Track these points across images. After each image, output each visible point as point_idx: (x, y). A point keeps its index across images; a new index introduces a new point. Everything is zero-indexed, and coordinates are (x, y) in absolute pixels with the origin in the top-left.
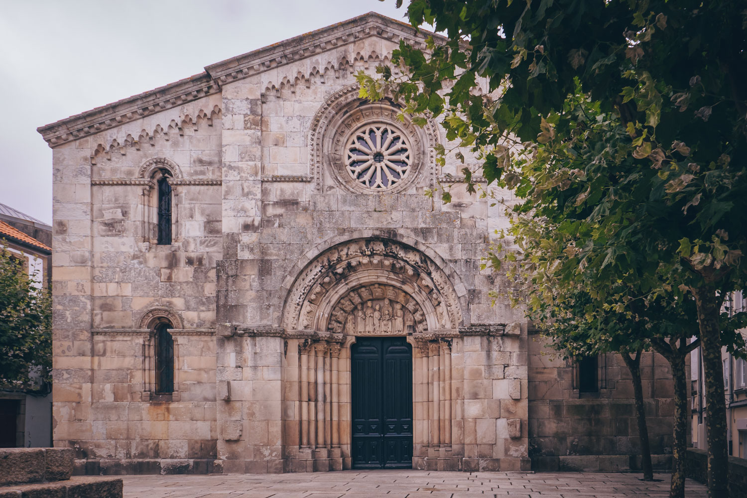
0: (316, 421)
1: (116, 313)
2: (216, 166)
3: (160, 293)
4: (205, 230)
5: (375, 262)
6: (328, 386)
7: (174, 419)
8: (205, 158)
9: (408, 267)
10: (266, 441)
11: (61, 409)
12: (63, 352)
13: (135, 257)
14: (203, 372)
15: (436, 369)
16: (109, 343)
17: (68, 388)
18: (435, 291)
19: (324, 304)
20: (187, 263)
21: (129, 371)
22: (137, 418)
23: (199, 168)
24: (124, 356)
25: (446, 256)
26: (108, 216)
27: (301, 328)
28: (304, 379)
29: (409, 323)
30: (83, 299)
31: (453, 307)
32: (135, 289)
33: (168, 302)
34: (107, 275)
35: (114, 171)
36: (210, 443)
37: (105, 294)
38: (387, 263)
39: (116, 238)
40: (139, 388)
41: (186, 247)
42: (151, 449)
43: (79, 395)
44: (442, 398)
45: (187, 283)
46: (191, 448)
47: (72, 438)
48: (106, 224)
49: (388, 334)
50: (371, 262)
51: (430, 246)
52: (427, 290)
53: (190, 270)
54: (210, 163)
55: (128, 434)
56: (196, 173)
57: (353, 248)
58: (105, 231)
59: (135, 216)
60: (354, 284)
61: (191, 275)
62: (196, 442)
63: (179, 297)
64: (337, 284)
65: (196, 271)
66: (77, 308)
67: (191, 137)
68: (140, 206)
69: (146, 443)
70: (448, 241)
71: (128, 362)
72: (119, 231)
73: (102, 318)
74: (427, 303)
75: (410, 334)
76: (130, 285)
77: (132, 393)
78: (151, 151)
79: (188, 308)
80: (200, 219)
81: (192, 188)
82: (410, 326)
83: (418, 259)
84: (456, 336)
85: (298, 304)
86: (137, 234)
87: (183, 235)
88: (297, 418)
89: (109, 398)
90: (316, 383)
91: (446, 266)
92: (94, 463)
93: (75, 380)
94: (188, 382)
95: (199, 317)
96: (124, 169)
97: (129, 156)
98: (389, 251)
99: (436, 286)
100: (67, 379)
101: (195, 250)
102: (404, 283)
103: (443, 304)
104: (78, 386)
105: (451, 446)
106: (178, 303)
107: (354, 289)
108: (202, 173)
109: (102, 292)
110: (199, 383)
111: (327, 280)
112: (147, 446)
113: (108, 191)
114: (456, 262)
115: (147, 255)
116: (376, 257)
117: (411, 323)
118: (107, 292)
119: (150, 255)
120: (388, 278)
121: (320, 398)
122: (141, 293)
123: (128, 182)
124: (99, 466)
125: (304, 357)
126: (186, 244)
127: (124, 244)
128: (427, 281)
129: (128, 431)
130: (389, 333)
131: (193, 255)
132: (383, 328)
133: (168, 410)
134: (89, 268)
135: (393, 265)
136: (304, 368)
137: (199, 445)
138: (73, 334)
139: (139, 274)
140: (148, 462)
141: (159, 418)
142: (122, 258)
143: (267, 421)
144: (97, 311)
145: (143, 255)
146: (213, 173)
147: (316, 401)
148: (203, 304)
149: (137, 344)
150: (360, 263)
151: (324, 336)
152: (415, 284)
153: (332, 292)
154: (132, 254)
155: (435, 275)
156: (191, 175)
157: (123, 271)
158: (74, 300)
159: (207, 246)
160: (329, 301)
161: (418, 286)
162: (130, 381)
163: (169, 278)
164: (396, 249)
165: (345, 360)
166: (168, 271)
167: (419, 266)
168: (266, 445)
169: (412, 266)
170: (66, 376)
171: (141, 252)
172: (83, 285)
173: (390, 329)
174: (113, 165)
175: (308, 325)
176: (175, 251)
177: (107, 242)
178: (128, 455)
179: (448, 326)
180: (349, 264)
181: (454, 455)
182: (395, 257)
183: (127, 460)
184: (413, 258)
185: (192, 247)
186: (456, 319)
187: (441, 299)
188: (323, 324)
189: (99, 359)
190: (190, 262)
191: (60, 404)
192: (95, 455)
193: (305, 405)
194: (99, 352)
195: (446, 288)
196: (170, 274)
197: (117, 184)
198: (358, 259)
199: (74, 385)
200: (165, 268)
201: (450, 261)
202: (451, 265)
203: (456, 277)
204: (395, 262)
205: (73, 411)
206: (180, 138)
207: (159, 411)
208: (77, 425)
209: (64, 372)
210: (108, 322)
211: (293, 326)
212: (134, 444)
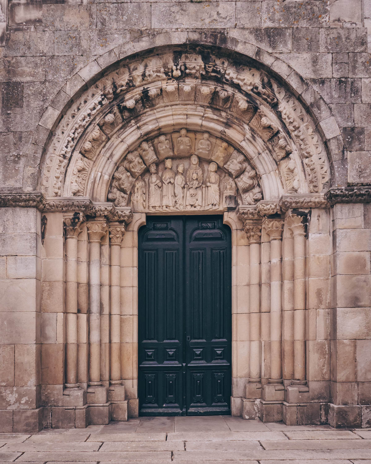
0: (89, 344)
5: (187, 88)
6: (106, 289)
9: (239, 95)
10: (11, 378)
15: (275, 260)
18: (283, 134)
19: (103, 160)
25: (307, 74)
27: (67, 194)
28: (72, 277)
29: (229, 192)
31: (315, 158)
38: (206, 90)
44: (287, 306)
49: (195, 209)
50: (178, 89)
51: (281, 56)
52: (266, 135)
57: (153, 66)
60: (150, 127)
64: (124, 127)
70: (310, 49)
74: (265, 156)
75: (230, 209)
82: (230, 197)
83: (257, 81)
84: (318, 206)
85: (64, 157)
88: (61, 340)
90: (89, 285)
91: (307, 90)
98: (210, 70)
99: (284, 126)
102: (228, 125)
103: (295, 156)
105: (306, 384)
107: (149, 138)
111: (110, 118)
114: (322, 82)
116: (188, 81)
117: (232, 193)
120: (203, 118)
121: (95, 308)
125: (72, 242)
128: (269, 119)
130: (198, 208)
132: (190, 201)
135: (215, 94)
136: (72, 259)
143: (14, 346)
147: (89, 312)
150: (162, 92)
151: (103, 209)
152: (246, 127)
153: (115, 141)
155: (286, 107)
160: (111, 155)
161: (252, 130)
164: (221, 66)
165: (131, 250)
167: (259, 94)
168: (10, 385)
173: (199, 202)
175: (78, 191)
179: (304, 189)
180: (145, 92)
181: (313, 399)
182: (219, 79)
186: (320, 177)
187: (293, 147)
188: (101, 192)
193: (72, 318)
195: (303, 127)
198: (159, 84)
201: (314, 81)
202: (316, 87)
203: (323, 107)
204: (219, 89)
211: (56, 190)
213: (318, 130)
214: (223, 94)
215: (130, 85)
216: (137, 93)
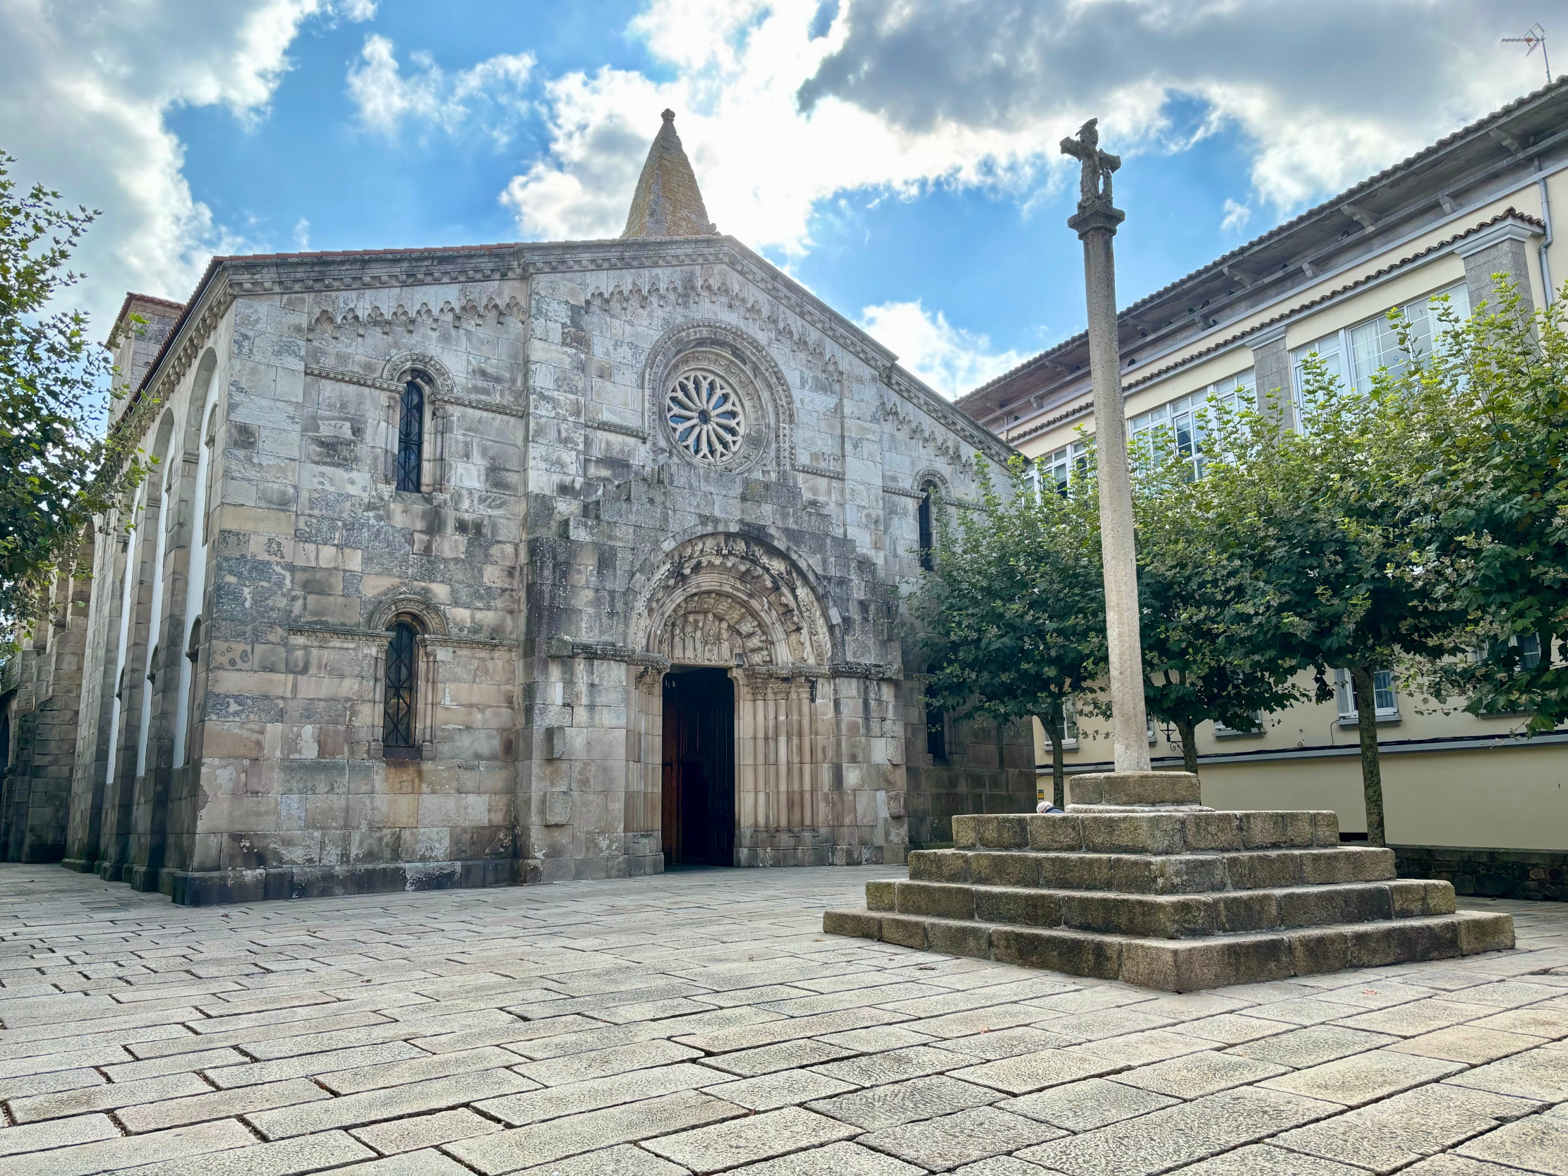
1: (331, 599)
2: (507, 385)
3: (410, 572)
4: (487, 480)
5: (729, 564)
7: (428, 790)
8: (489, 370)
9: (766, 576)
10: (603, 824)
11: (218, 772)
12: (232, 662)
13: (370, 507)
14: (474, 710)
16: (315, 652)
17: (237, 731)
18: (796, 612)
19: (656, 616)
20: (456, 529)
21: (349, 704)
22: (364, 788)
23: (481, 383)
24: (342, 676)
25: (819, 570)
26: (326, 430)
27: (638, 649)
28: (636, 727)
29: (738, 651)
30: (278, 569)
31: (821, 637)
32: (367, 560)
33: (423, 589)
34: (319, 531)
35: (342, 358)
36: (487, 832)
37: (313, 564)
38: (743, 568)
39: (340, 472)
40: (364, 735)
41: (456, 503)
42: (387, 845)
43: (259, 744)
45: (457, 560)
46: (456, 840)
47: (238, 827)
48: (322, 444)
49: (711, 663)
50: (723, 564)
52: (781, 610)
53: (462, 540)
54: (498, 380)
55: (346, 818)
56: (476, 389)
57: (710, 543)
58: (320, 454)
59: (374, 439)
60: (695, 589)
61: (463, 549)
62: (465, 831)
63: (442, 582)
65: (470, 543)
66: (265, 584)
67: (468, 332)
68: (383, 424)
69: (378, 834)
71: (348, 687)
72: (346, 459)
73: (305, 605)
74: (778, 627)
75: (738, 666)
76: (360, 552)
77: (353, 743)
78: (406, 339)
79: (456, 603)
80: (479, 462)
81: (470, 411)
82: (739, 655)
83: (783, 568)
84: (824, 676)
86: (376, 469)
87: (453, 483)
88: (631, 788)
89: (310, 752)
91: (819, 583)
92: (282, 875)
93: (252, 716)
94: (450, 727)
95: (473, 618)
96: (361, 358)
97: (369, 340)
98: (751, 554)
99: (798, 606)
100: (236, 713)
101: (469, 510)
102: (751, 596)
103: (805, 631)
104: (256, 727)
105: (815, 830)
106: (440, 591)
108: (486, 392)
109: (308, 560)
110: (468, 728)
111: (671, 582)
112: (381, 839)
113: (329, 389)
115: (392, 506)
116: (732, 558)
117: (741, 651)
118: (317, 559)
119: (396, 508)
120: (733, 587)
121: (643, 757)
122: (378, 569)
123: (369, 383)
124: (292, 881)
125: (637, 694)
126: (457, 498)
127: (352, 482)
128: (787, 598)
129: (347, 812)
130: (713, 663)
131: (466, 516)
133: (420, 773)
134: (293, 516)
135: (747, 572)
136: (637, 709)
137: (469, 836)
138: (254, 629)
139: (377, 535)
140: (384, 869)
141: (404, 790)
142: (348, 505)
143: (606, 793)
144: (298, 592)
145: (385, 507)
146: (502, 395)
148: (481, 598)
149: (366, 656)
150: (710, 564)
152: (766, 600)
154: (366, 501)
155: (802, 592)
156: (469, 391)
157: (349, 527)
158: (261, 569)
159: (490, 506)
161: (771, 604)
162: (350, 720)
163: (427, 549)
164: (758, 551)
166: (425, 538)
167: (782, 578)
168: (603, 831)
169: (772, 576)
170: (234, 707)
171: (382, 499)
172: (279, 544)
174: (341, 347)
175: (645, 646)
176: (439, 506)
177: (323, 474)
178: (344, 858)
179: (812, 661)
180: (699, 563)
181: (822, 843)
182: (755, 562)
183: (345, 867)
184: (778, 566)
185: (466, 504)
186: (824, 653)
187: (803, 624)
188: (655, 645)
189: (295, 679)
190: (462, 527)
191: (216, 761)
192: (281, 861)
193: (636, 767)
194: (296, 665)
195: (813, 610)
196: (430, 543)
197: (350, 382)
198: (710, 558)
199: (249, 726)
200: (421, 532)
201: (824, 577)
202: (825, 583)
203: (830, 599)
204: (752, 568)
205: (243, 776)
206: (453, 332)
207: (405, 777)
208: (249, 802)
209: (231, 701)
210: (314, 614)
211: (635, 646)
212: (356, 838)
213: (825, 616)
214: (756, 574)
215: (690, 557)
216: (694, 562)
